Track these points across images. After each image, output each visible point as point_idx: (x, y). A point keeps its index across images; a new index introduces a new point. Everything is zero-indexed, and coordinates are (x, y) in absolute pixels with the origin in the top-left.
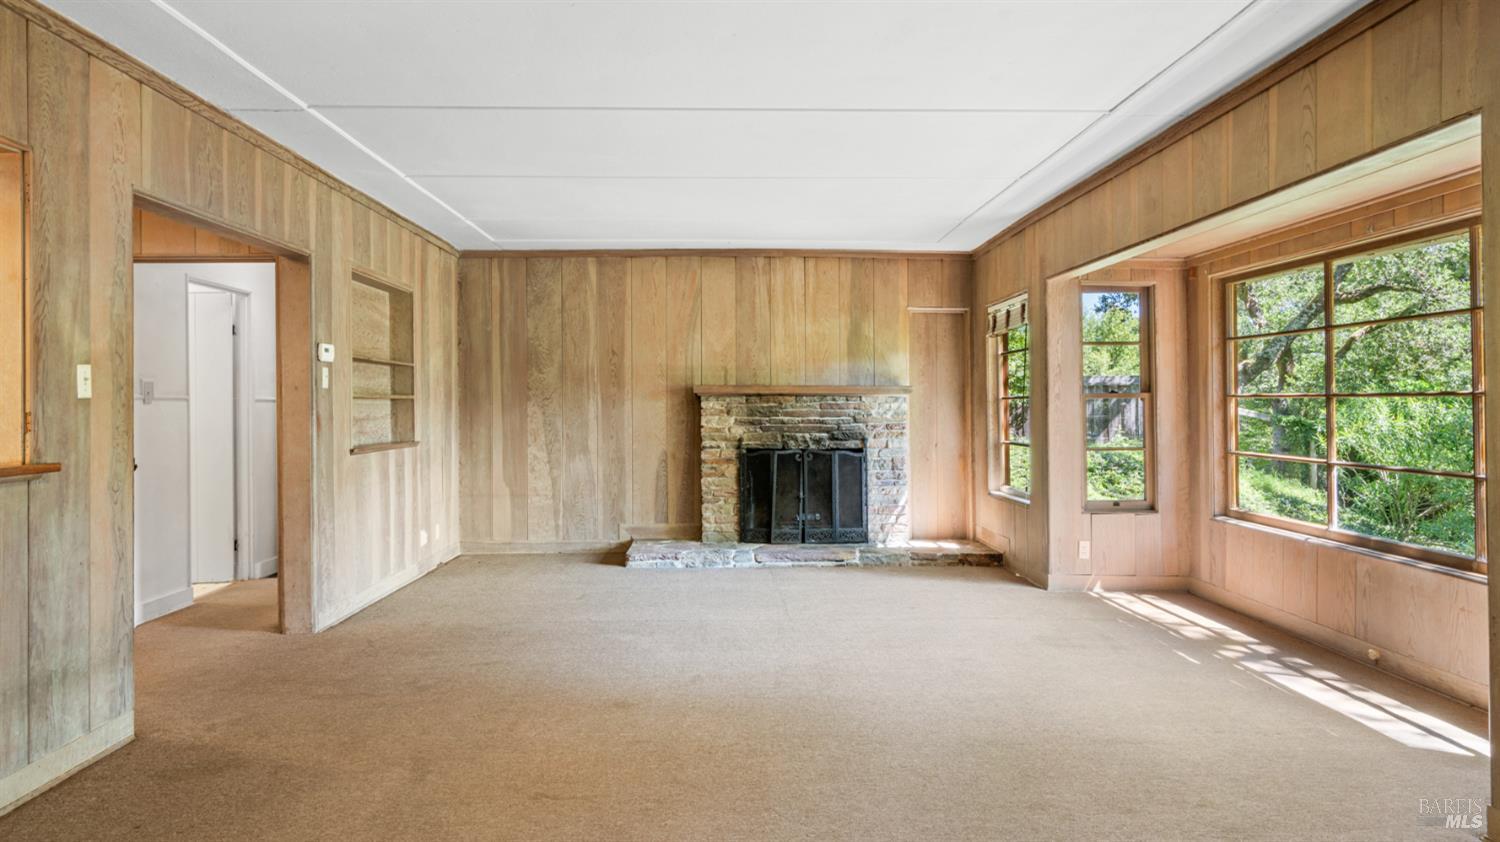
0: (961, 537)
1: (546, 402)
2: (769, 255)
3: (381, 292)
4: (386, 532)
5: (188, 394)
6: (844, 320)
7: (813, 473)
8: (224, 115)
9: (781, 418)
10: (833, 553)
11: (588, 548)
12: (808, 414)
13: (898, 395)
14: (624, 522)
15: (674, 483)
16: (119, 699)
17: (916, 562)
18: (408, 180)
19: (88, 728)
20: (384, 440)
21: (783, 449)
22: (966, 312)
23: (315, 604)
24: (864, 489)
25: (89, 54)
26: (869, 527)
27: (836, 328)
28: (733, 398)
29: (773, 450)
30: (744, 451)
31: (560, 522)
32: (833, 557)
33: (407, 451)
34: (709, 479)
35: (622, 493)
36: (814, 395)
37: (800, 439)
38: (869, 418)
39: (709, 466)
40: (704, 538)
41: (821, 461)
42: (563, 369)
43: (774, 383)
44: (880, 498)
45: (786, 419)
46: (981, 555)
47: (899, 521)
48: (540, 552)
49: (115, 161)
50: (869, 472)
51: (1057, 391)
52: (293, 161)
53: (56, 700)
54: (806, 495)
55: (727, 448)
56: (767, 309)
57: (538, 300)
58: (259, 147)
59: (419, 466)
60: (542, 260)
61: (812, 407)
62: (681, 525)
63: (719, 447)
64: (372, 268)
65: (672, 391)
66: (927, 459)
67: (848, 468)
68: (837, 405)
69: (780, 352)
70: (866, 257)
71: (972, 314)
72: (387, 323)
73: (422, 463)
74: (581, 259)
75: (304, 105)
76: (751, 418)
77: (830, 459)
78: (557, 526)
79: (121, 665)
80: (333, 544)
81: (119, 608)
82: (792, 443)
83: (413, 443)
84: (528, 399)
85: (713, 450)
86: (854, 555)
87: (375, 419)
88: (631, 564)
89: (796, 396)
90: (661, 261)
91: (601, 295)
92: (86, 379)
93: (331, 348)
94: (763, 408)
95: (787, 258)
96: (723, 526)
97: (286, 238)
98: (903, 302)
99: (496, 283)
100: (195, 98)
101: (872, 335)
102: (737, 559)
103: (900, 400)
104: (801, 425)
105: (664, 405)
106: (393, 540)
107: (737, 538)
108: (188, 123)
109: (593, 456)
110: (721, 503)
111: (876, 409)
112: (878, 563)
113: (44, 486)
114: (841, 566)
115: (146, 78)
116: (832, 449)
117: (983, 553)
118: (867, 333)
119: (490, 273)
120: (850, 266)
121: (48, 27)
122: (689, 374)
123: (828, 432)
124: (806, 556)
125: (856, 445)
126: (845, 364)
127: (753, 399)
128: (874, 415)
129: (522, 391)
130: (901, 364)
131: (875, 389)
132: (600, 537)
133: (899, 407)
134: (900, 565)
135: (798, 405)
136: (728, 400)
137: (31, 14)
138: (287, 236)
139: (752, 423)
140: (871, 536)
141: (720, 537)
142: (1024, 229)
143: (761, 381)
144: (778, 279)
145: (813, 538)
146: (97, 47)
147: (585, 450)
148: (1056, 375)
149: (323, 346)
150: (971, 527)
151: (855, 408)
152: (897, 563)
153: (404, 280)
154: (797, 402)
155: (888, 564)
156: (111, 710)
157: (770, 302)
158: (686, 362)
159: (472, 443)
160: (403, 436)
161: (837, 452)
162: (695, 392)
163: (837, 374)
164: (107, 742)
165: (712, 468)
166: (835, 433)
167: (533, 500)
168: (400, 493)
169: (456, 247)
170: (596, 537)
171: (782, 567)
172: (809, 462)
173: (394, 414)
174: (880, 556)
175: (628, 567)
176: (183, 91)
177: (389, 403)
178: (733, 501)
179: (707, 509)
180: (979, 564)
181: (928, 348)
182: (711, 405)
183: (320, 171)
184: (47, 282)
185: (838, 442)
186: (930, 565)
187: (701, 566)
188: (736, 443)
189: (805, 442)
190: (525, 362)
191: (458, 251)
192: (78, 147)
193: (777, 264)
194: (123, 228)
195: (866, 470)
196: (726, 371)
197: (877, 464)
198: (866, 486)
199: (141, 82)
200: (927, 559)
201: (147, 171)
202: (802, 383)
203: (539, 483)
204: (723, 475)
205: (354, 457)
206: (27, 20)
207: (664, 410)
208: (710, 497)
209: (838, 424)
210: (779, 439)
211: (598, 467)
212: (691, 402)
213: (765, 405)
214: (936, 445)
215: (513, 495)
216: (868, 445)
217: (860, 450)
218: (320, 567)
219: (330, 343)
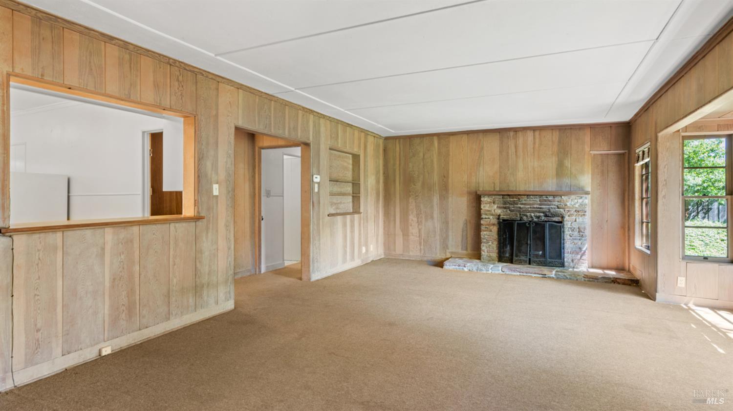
0: (620, 269)
1: (417, 198)
2: (516, 130)
3: (348, 155)
4: (345, 247)
5: (283, 193)
6: (554, 159)
7: (535, 232)
8: (271, 96)
9: (519, 206)
10: (541, 271)
11: (433, 259)
12: (533, 204)
13: (582, 196)
14: (448, 249)
15: (470, 234)
16: (228, 295)
17: (586, 279)
18: (346, 111)
19: (217, 303)
20: (348, 211)
21: (520, 220)
22: (625, 152)
23: (311, 270)
24: (562, 241)
25: (219, 82)
26: (565, 260)
27: (551, 163)
28: (496, 196)
29: (515, 220)
30: (501, 221)
31: (422, 247)
32: (540, 272)
33: (356, 216)
34: (485, 233)
35: (447, 237)
36: (537, 195)
37: (529, 216)
38: (566, 207)
39: (485, 226)
40: (482, 259)
41: (539, 227)
42: (423, 184)
43: (518, 189)
44: (572, 246)
45: (522, 206)
46: (625, 279)
47: (582, 258)
48: (413, 259)
49: (228, 116)
50: (565, 233)
51: (663, 193)
52: (302, 109)
53: (205, 293)
54: (531, 243)
55: (493, 218)
56: (515, 155)
57: (414, 155)
58: (287, 105)
59: (362, 222)
60: (416, 139)
61: (535, 201)
62: (474, 252)
63: (489, 218)
64: (339, 146)
65: (469, 193)
66: (602, 228)
67: (553, 231)
68: (548, 200)
69: (520, 174)
70: (567, 127)
71: (629, 154)
72: (351, 167)
73: (363, 220)
74: (431, 137)
75: (293, 89)
76: (504, 206)
77: (543, 227)
78: (421, 249)
79: (229, 284)
80: (320, 250)
81: (228, 265)
82: (525, 218)
83: (359, 213)
84: (410, 196)
85: (487, 220)
86: (553, 273)
87: (344, 203)
88: (445, 267)
89: (527, 195)
90: (465, 137)
91: (439, 153)
92: (216, 189)
93: (319, 177)
94: (511, 201)
95: (525, 131)
96: (491, 254)
97: (299, 137)
98: (587, 149)
99: (398, 149)
100: (259, 91)
101: (569, 166)
102: (493, 269)
103: (583, 198)
104: (530, 209)
105: (466, 199)
106: (348, 250)
107: (497, 260)
108: (257, 100)
109: (436, 221)
110: (490, 243)
111: (570, 202)
112: (565, 278)
113: (199, 223)
114: (544, 277)
115: (240, 87)
116: (546, 221)
117: (627, 278)
118: (567, 165)
119: (395, 145)
120: (558, 133)
121: (203, 75)
122: (477, 185)
123: (543, 213)
124: (527, 271)
125: (558, 219)
126: (555, 180)
127: (506, 197)
128: (568, 205)
129: (407, 193)
130: (586, 180)
131: (569, 193)
132: (438, 255)
133: (583, 201)
134: (577, 280)
135: (528, 200)
136: (494, 197)
137: (196, 72)
138: (300, 136)
139: (505, 208)
140: (566, 264)
141: (490, 259)
142: (649, 107)
143: (511, 188)
144: (520, 141)
145: (535, 263)
146: (221, 79)
147: (432, 218)
148: (664, 185)
149: (315, 176)
150: (627, 264)
151: (558, 202)
152: (575, 279)
153: (355, 150)
154: (527, 198)
155: (570, 279)
156: (225, 298)
157: (516, 152)
158: (476, 180)
159: (388, 214)
160: (356, 211)
161: (548, 223)
162: (478, 193)
163: (550, 185)
164: (224, 309)
165: (486, 228)
166: (547, 213)
167: (411, 237)
168: (352, 231)
169: (382, 135)
170: (436, 254)
171: (515, 275)
172: (533, 227)
173: (353, 202)
174: (566, 274)
175: (444, 268)
176: (254, 89)
177: (351, 197)
178: (496, 243)
179: (483, 246)
180: (624, 284)
181: (602, 173)
182: (486, 199)
183: (314, 111)
184: (202, 158)
185: (549, 218)
186: (594, 281)
187: (476, 271)
188: (497, 217)
189: (532, 217)
190: (409, 180)
191: (383, 137)
192: (214, 113)
193: (520, 134)
194: (231, 138)
195: (564, 232)
196: (494, 184)
197: (570, 229)
198: (564, 240)
199: (238, 89)
200: (593, 278)
201: (240, 118)
202: (532, 190)
203: (414, 230)
204: (491, 231)
205: (329, 217)
206: (196, 74)
207: (466, 201)
208: (485, 241)
209: (549, 210)
210: (519, 216)
211: (438, 225)
212: (477, 199)
213: (512, 200)
214: (607, 221)
215: (403, 235)
216: (565, 220)
217: (561, 222)
218: (313, 258)
219: (319, 175)
